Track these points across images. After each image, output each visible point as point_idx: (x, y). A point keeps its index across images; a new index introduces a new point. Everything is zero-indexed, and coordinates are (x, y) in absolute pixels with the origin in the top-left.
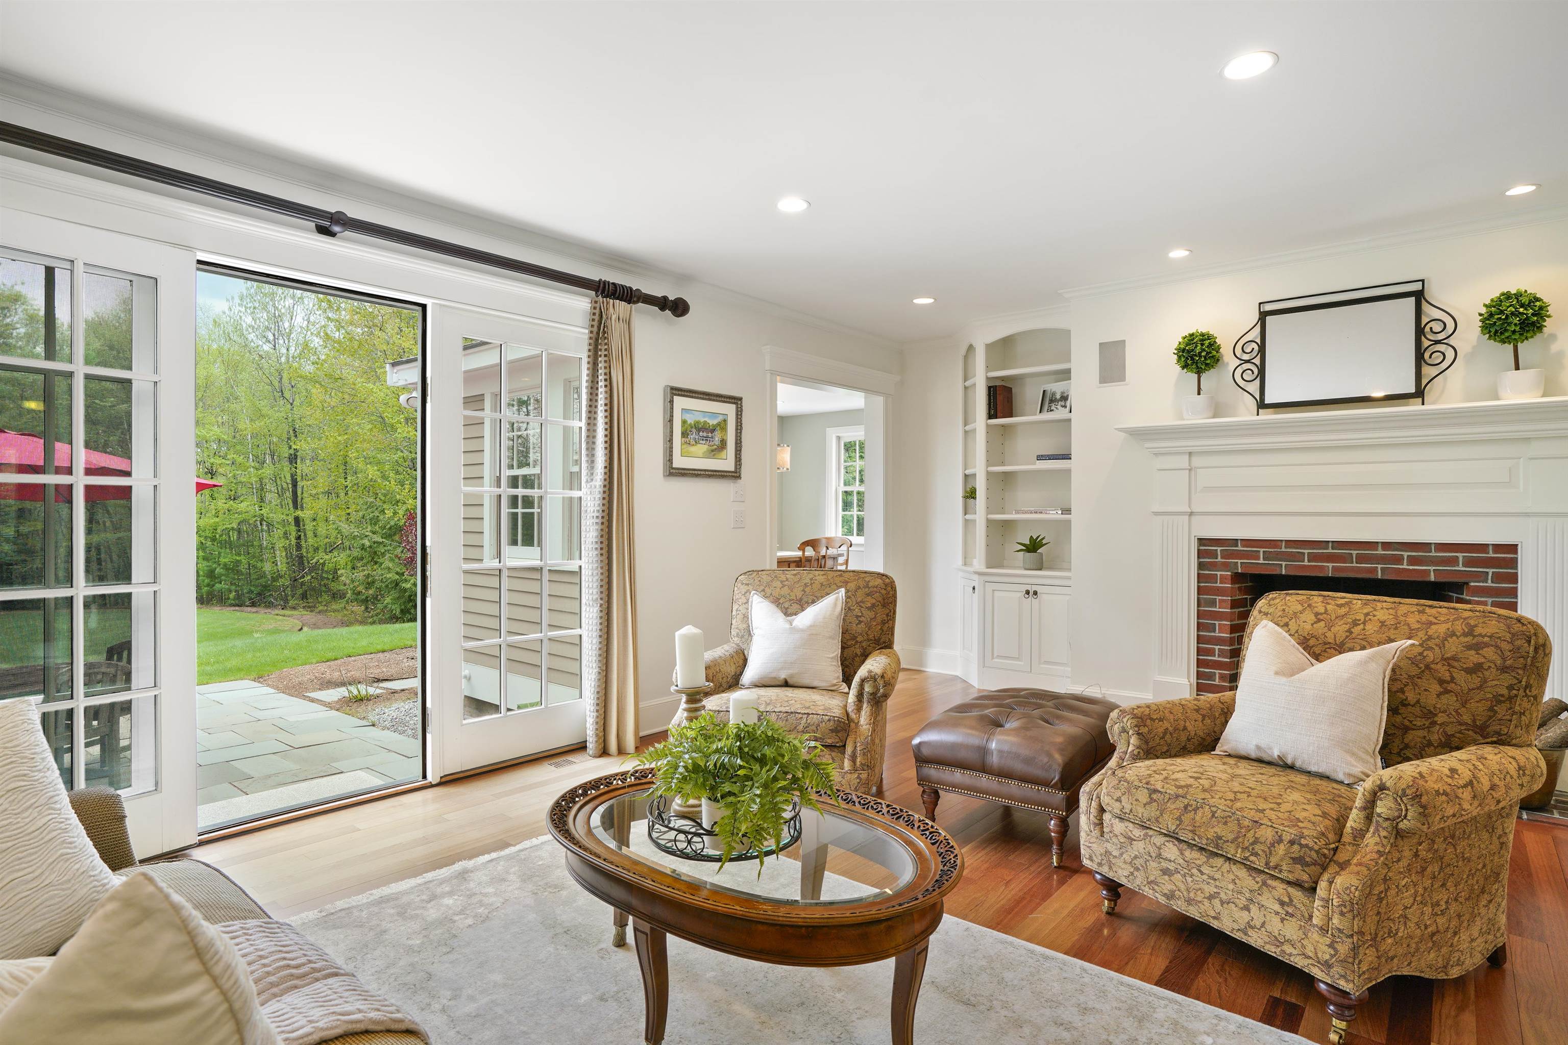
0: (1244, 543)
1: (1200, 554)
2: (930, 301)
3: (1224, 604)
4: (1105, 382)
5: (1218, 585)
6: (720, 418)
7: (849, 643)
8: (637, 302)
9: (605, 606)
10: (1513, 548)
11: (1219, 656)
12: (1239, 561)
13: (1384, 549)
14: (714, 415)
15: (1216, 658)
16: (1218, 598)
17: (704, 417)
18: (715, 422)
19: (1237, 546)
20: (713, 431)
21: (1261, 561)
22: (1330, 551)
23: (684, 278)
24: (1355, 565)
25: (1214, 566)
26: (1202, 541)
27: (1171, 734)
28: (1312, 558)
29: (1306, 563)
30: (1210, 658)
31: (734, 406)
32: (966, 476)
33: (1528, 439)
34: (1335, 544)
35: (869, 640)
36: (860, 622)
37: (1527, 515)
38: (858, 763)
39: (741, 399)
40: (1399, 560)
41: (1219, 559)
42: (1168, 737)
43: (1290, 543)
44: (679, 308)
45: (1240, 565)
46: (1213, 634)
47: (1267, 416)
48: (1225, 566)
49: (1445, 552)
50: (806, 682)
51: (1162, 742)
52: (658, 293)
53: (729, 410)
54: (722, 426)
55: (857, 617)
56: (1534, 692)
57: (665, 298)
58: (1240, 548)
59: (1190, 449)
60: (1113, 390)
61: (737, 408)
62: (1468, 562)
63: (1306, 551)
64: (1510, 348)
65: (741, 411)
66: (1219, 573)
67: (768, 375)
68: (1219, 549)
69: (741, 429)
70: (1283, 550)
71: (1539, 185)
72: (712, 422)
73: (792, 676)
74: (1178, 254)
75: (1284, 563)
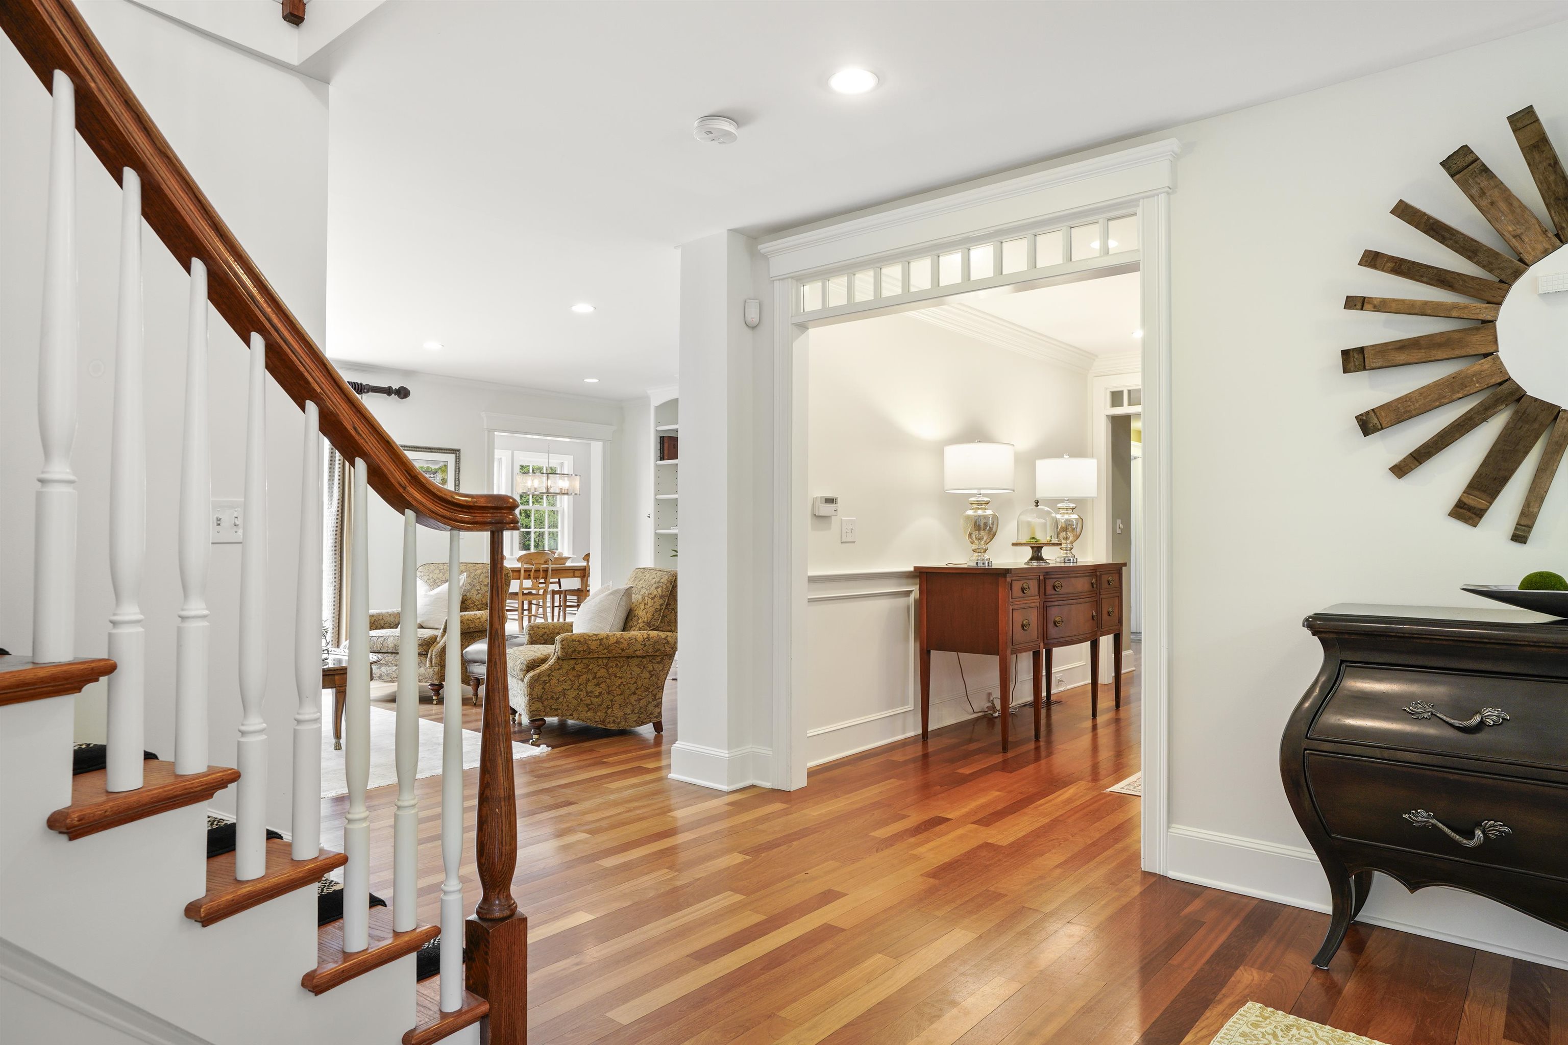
6: (441, 464)
7: (470, 606)
8: (368, 392)
9: (338, 587)
14: (435, 462)
17: (427, 463)
18: (437, 467)
20: (435, 473)
23: (408, 373)
27: (548, 635)
31: (454, 455)
35: (482, 604)
36: (479, 593)
38: (433, 663)
39: (459, 450)
42: (546, 635)
44: (403, 393)
50: (431, 625)
51: (541, 638)
52: (385, 385)
53: (450, 459)
54: (444, 469)
55: (478, 590)
56: (672, 607)
57: (390, 388)
61: (456, 457)
65: (459, 459)
67: (486, 432)
69: (459, 471)
72: (434, 467)
73: (423, 622)
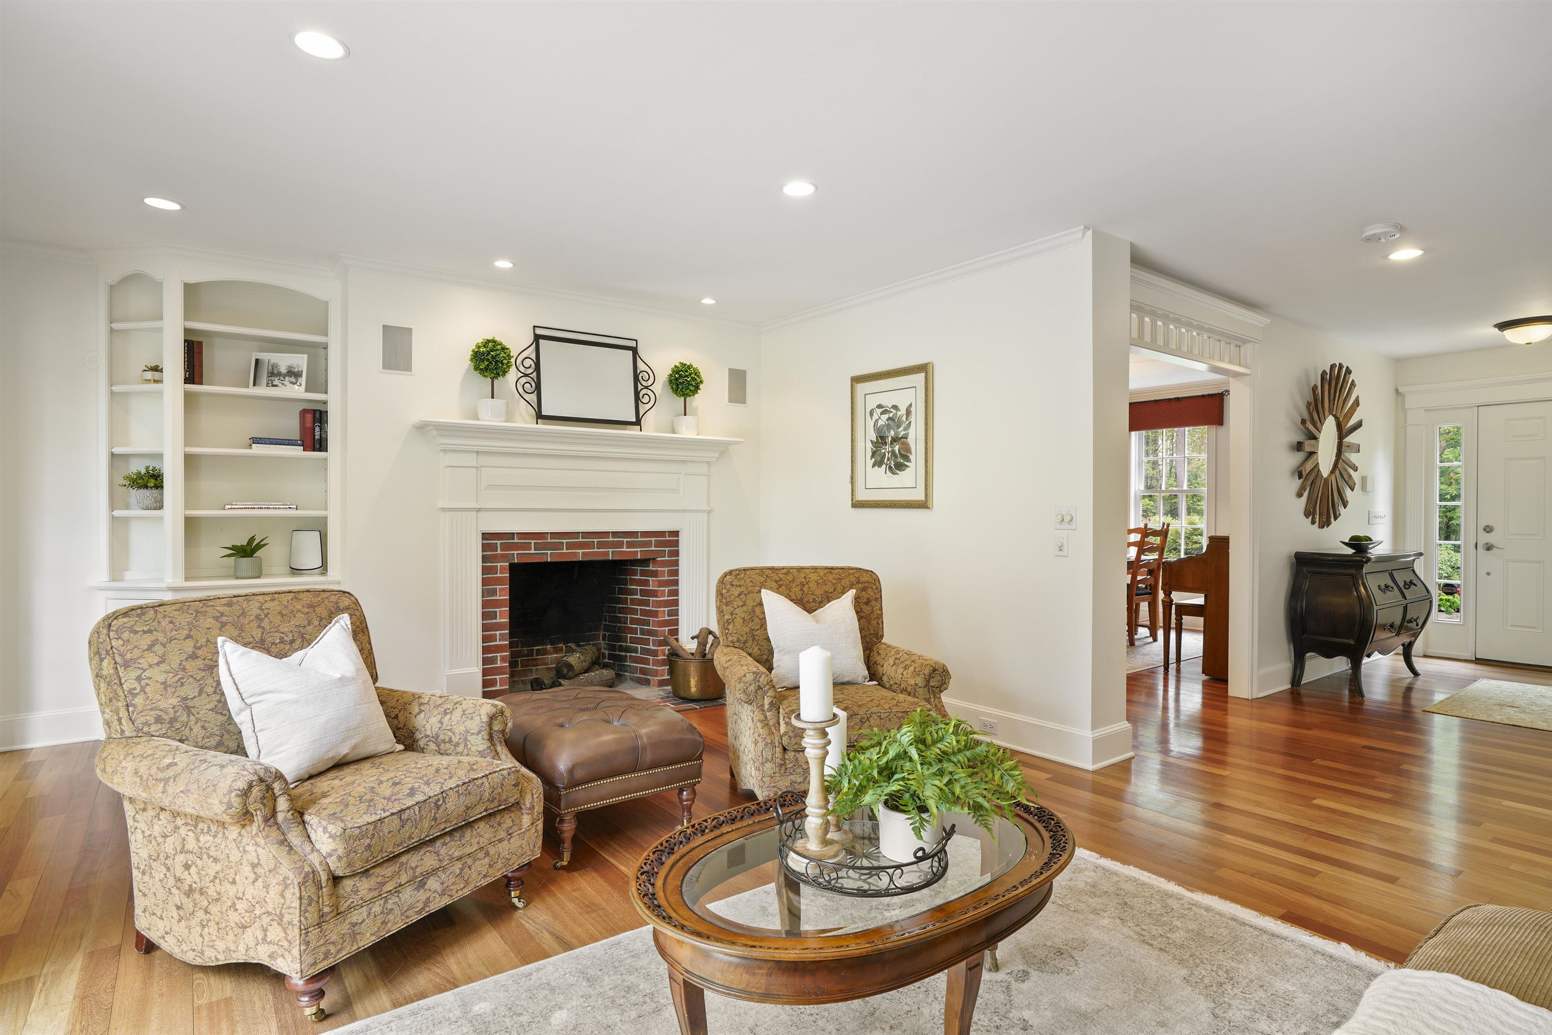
0: (520, 535)
1: (485, 548)
2: (174, 206)
3: (503, 593)
4: (390, 369)
5: (499, 575)
10: (676, 533)
11: (500, 640)
12: (516, 552)
13: (613, 537)
15: (498, 643)
16: (498, 587)
19: (514, 539)
21: (533, 551)
22: (580, 540)
24: (596, 550)
25: (494, 558)
26: (485, 536)
28: (570, 546)
29: (565, 551)
30: (492, 644)
32: (113, 455)
33: (684, 462)
34: (584, 535)
37: (685, 511)
40: (620, 545)
41: (499, 552)
43: (554, 535)
45: (516, 556)
46: (494, 621)
47: (543, 426)
48: (504, 558)
49: (646, 537)
58: (516, 541)
59: (477, 448)
60: (396, 378)
62: (658, 544)
63: (565, 541)
64: (683, 398)
66: (499, 564)
68: (499, 542)
70: (549, 540)
71: (717, 301)
74: (503, 264)
75: (549, 552)
